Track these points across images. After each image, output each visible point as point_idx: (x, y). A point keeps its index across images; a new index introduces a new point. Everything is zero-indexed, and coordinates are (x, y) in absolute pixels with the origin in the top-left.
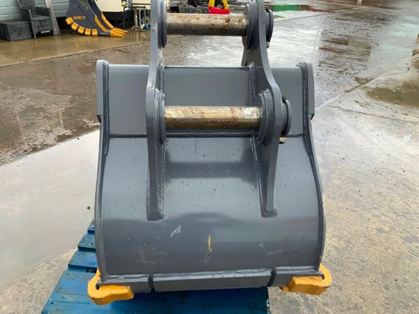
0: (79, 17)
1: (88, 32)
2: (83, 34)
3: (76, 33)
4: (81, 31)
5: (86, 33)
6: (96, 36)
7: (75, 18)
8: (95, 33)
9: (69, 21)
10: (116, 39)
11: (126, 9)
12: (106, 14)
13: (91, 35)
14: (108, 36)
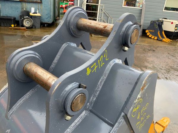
0: (151, 31)
1: (153, 38)
2: (151, 38)
3: (148, 37)
4: (150, 36)
5: (152, 38)
6: (155, 40)
7: (150, 30)
8: (156, 38)
9: (147, 31)
10: (164, 43)
11: (176, 31)
12: (165, 32)
13: (154, 39)
14: (161, 41)
